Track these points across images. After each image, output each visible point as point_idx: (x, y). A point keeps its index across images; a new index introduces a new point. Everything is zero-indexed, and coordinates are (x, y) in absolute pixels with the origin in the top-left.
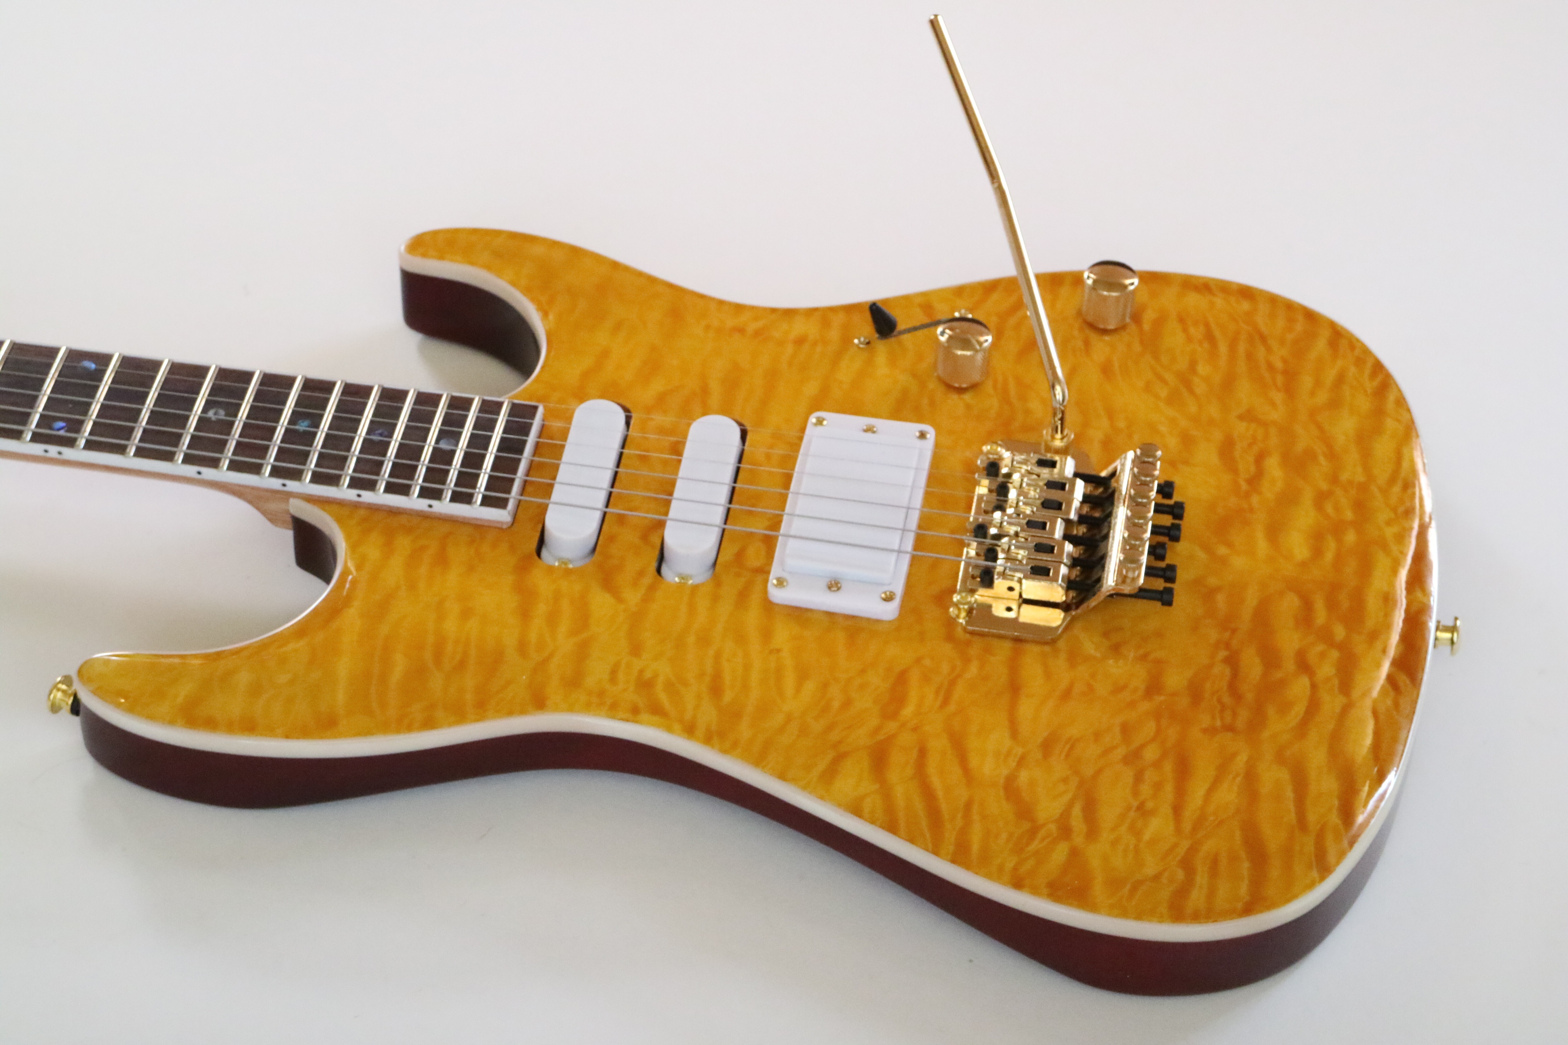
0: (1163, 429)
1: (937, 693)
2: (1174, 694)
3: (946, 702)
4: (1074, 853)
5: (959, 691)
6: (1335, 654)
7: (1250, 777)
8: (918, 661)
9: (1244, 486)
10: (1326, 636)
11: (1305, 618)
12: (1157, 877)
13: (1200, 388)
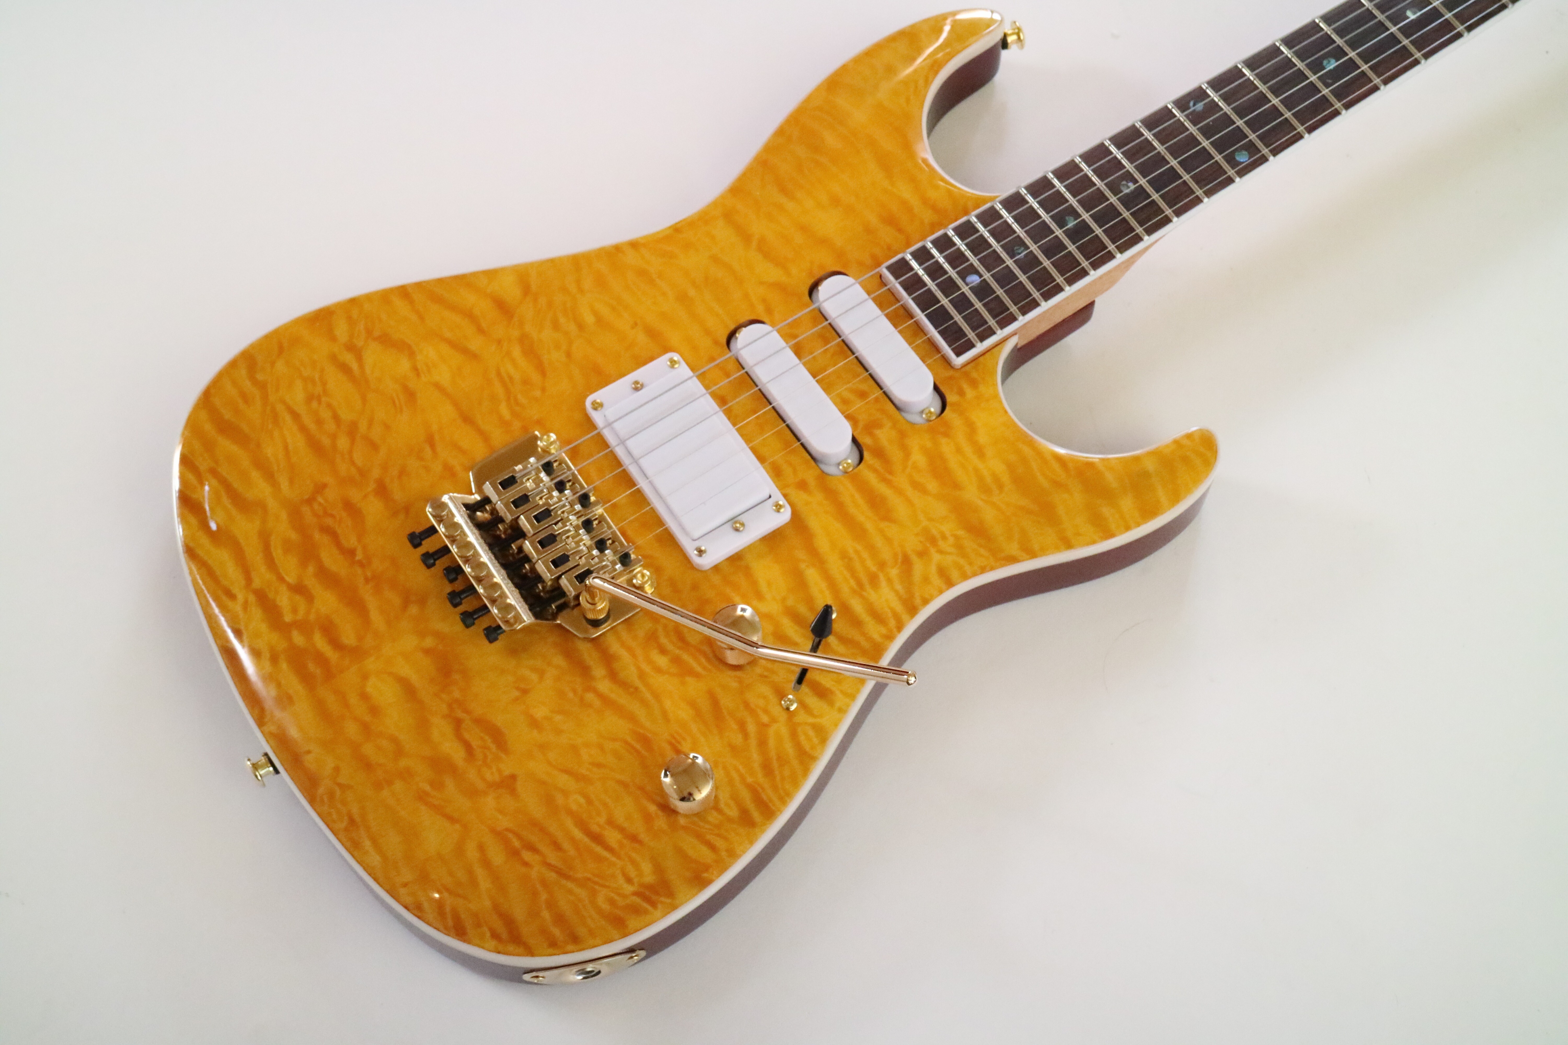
0: (558, 718)
1: (511, 378)
2: (365, 496)
3: (499, 374)
4: (333, 339)
5: (499, 390)
6: (288, 618)
7: (270, 476)
8: (543, 390)
9: (460, 714)
10: (303, 626)
11: (329, 630)
12: (273, 364)
13: (563, 780)
